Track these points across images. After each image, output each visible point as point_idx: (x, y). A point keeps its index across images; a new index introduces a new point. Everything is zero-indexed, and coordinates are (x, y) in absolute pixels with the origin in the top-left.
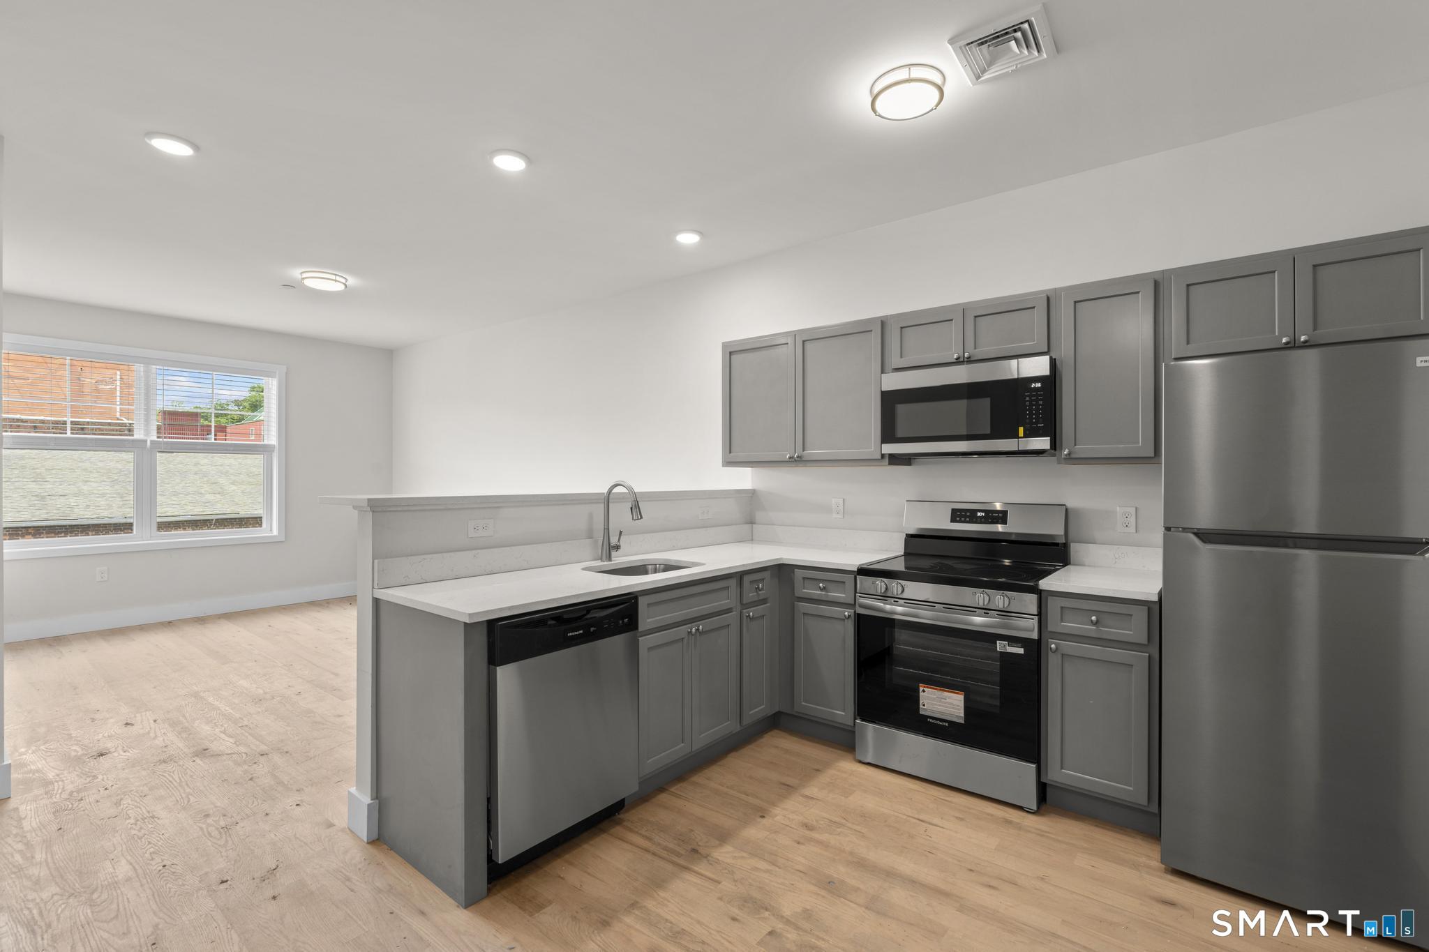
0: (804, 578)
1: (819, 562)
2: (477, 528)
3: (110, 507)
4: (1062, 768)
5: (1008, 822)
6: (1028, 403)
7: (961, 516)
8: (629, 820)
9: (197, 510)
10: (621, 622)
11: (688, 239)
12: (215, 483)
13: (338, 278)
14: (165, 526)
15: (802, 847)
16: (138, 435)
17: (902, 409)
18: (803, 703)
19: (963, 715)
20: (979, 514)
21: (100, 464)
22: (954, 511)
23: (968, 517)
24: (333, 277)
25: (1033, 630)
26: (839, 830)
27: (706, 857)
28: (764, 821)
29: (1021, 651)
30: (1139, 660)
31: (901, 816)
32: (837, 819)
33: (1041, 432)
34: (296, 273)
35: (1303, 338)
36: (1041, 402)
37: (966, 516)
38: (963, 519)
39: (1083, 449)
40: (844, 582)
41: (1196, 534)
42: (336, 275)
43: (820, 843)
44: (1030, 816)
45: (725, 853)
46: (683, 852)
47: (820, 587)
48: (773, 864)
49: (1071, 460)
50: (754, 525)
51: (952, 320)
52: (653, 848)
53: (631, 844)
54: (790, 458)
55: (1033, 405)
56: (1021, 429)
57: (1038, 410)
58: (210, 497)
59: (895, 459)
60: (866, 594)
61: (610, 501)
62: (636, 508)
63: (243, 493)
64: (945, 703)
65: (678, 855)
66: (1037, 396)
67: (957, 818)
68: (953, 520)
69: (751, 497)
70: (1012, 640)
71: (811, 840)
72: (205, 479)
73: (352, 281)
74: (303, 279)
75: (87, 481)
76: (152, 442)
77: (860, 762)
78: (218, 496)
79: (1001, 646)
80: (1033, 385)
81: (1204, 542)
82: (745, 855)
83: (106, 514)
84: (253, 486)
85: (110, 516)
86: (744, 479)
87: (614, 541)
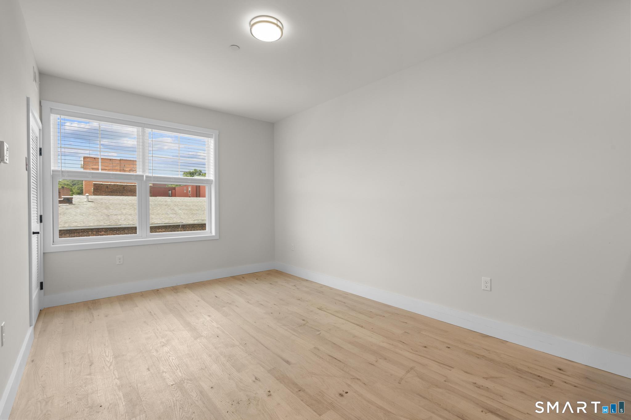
3: (133, 220)
9: (167, 221)
12: (173, 209)
14: (154, 229)
21: (130, 202)
58: (172, 216)
63: (184, 213)
72: (169, 208)
75: (125, 209)
76: (147, 177)
78: (174, 215)
83: (131, 223)
84: (188, 211)
85: (133, 224)
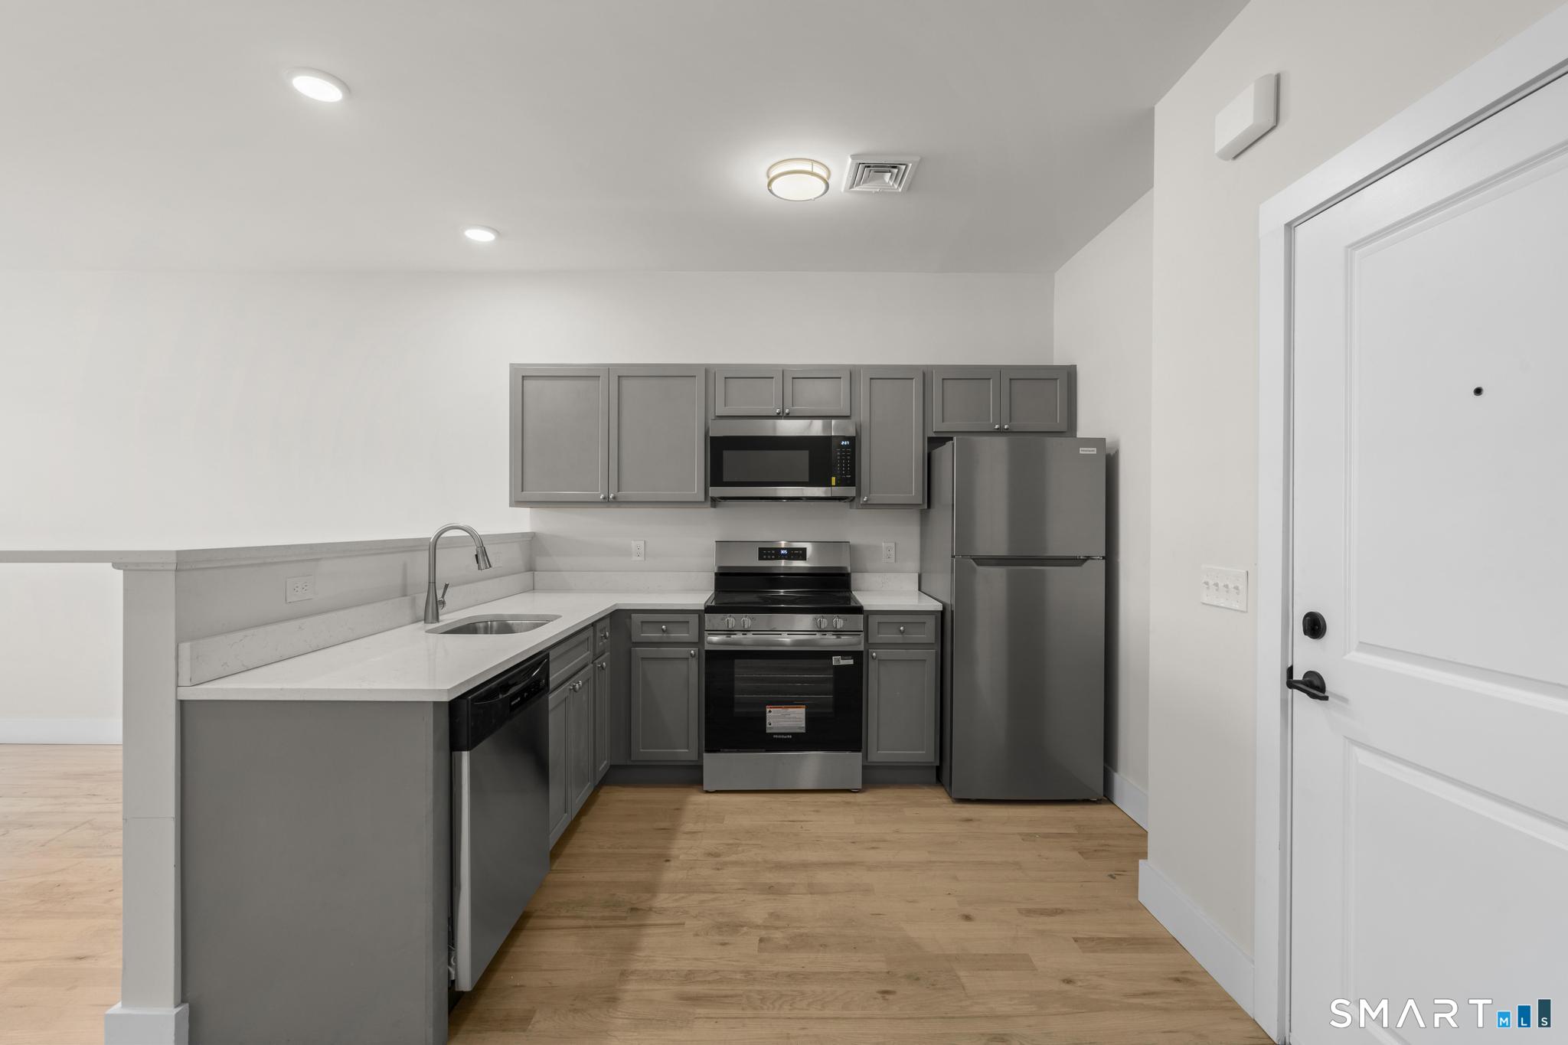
0: (642, 622)
1: (661, 605)
2: (297, 589)
4: (878, 750)
5: (848, 803)
6: (839, 458)
7: (767, 554)
8: (536, 910)
11: (479, 236)
15: (720, 872)
17: (728, 455)
18: (642, 750)
19: (804, 725)
20: (782, 552)
22: (761, 550)
23: (773, 554)
25: (860, 644)
26: (740, 849)
27: (650, 909)
28: (672, 863)
29: (851, 662)
30: (931, 655)
31: (776, 823)
32: (731, 842)
33: (848, 482)
35: (1006, 427)
36: (849, 457)
37: (772, 554)
38: (769, 557)
39: (877, 497)
40: (688, 622)
41: (973, 559)
43: (735, 863)
44: (857, 794)
45: (662, 900)
46: (624, 915)
47: (663, 629)
48: (714, 892)
49: (867, 505)
50: (536, 573)
51: (772, 378)
52: (590, 923)
53: (563, 928)
54: (604, 498)
55: (843, 459)
56: (834, 479)
57: (846, 464)
59: (715, 502)
60: (715, 632)
61: (437, 547)
62: (481, 557)
64: (790, 718)
65: (625, 918)
66: (846, 452)
67: (814, 811)
68: (761, 558)
69: (530, 541)
70: (844, 654)
71: (725, 864)
77: (707, 792)
79: (837, 661)
80: (843, 443)
81: (978, 565)
82: (683, 895)
86: (524, 521)
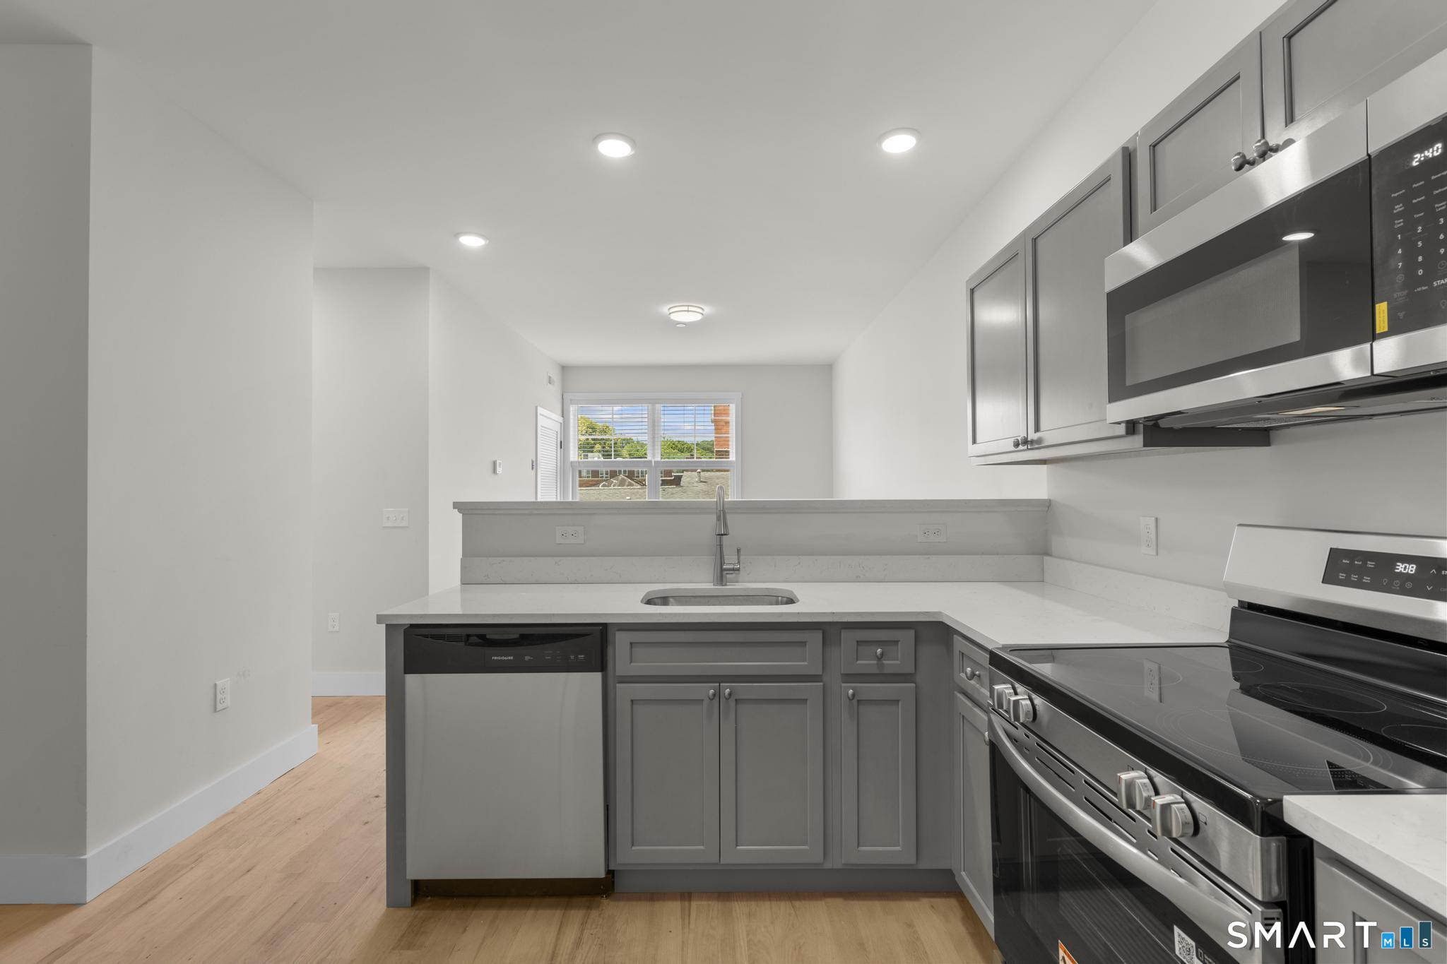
0: (961, 653)
7: (1349, 570)
10: (572, 657)
13: (690, 309)
16: (649, 458)
18: (963, 873)
20: (1401, 567)
22: (1335, 555)
23: (1370, 572)
24: (686, 308)
34: (665, 309)
37: (1366, 571)
38: (1354, 578)
42: (688, 306)
50: (1046, 558)
51: (1238, 76)
55: (1418, 223)
56: (1383, 311)
73: (707, 310)
74: (670, 313)
76: (655, 462)
80: (1418, 158)
87: (730, 561)
